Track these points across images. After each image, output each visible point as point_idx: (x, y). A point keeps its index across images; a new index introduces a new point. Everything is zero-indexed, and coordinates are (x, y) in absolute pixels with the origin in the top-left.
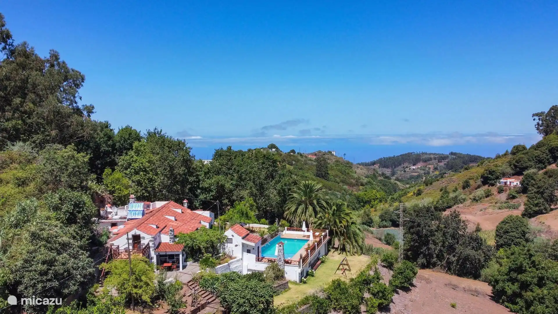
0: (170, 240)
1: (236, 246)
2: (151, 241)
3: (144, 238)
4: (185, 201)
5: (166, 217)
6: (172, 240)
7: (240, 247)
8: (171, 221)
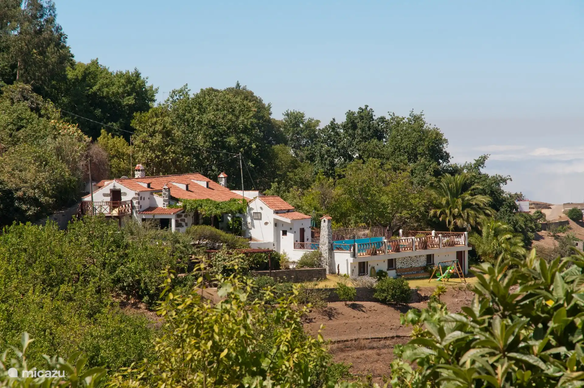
0: (164, 204)
1: (266, 223)
2: (134, 198)
3: (125, 194)
4: (222, 175)
5: (174, 184)
6: (166, 203)
7: (271, 226)
8: (180, 190)
